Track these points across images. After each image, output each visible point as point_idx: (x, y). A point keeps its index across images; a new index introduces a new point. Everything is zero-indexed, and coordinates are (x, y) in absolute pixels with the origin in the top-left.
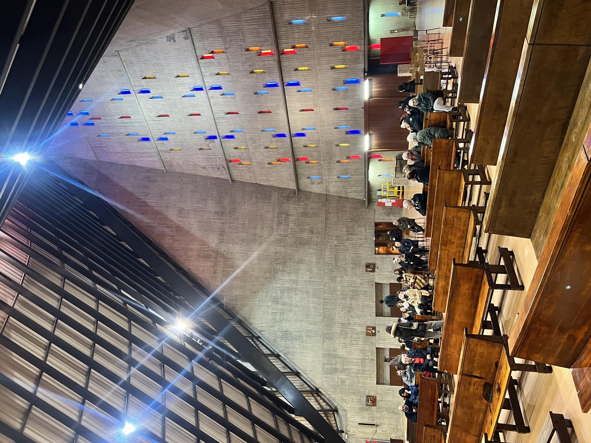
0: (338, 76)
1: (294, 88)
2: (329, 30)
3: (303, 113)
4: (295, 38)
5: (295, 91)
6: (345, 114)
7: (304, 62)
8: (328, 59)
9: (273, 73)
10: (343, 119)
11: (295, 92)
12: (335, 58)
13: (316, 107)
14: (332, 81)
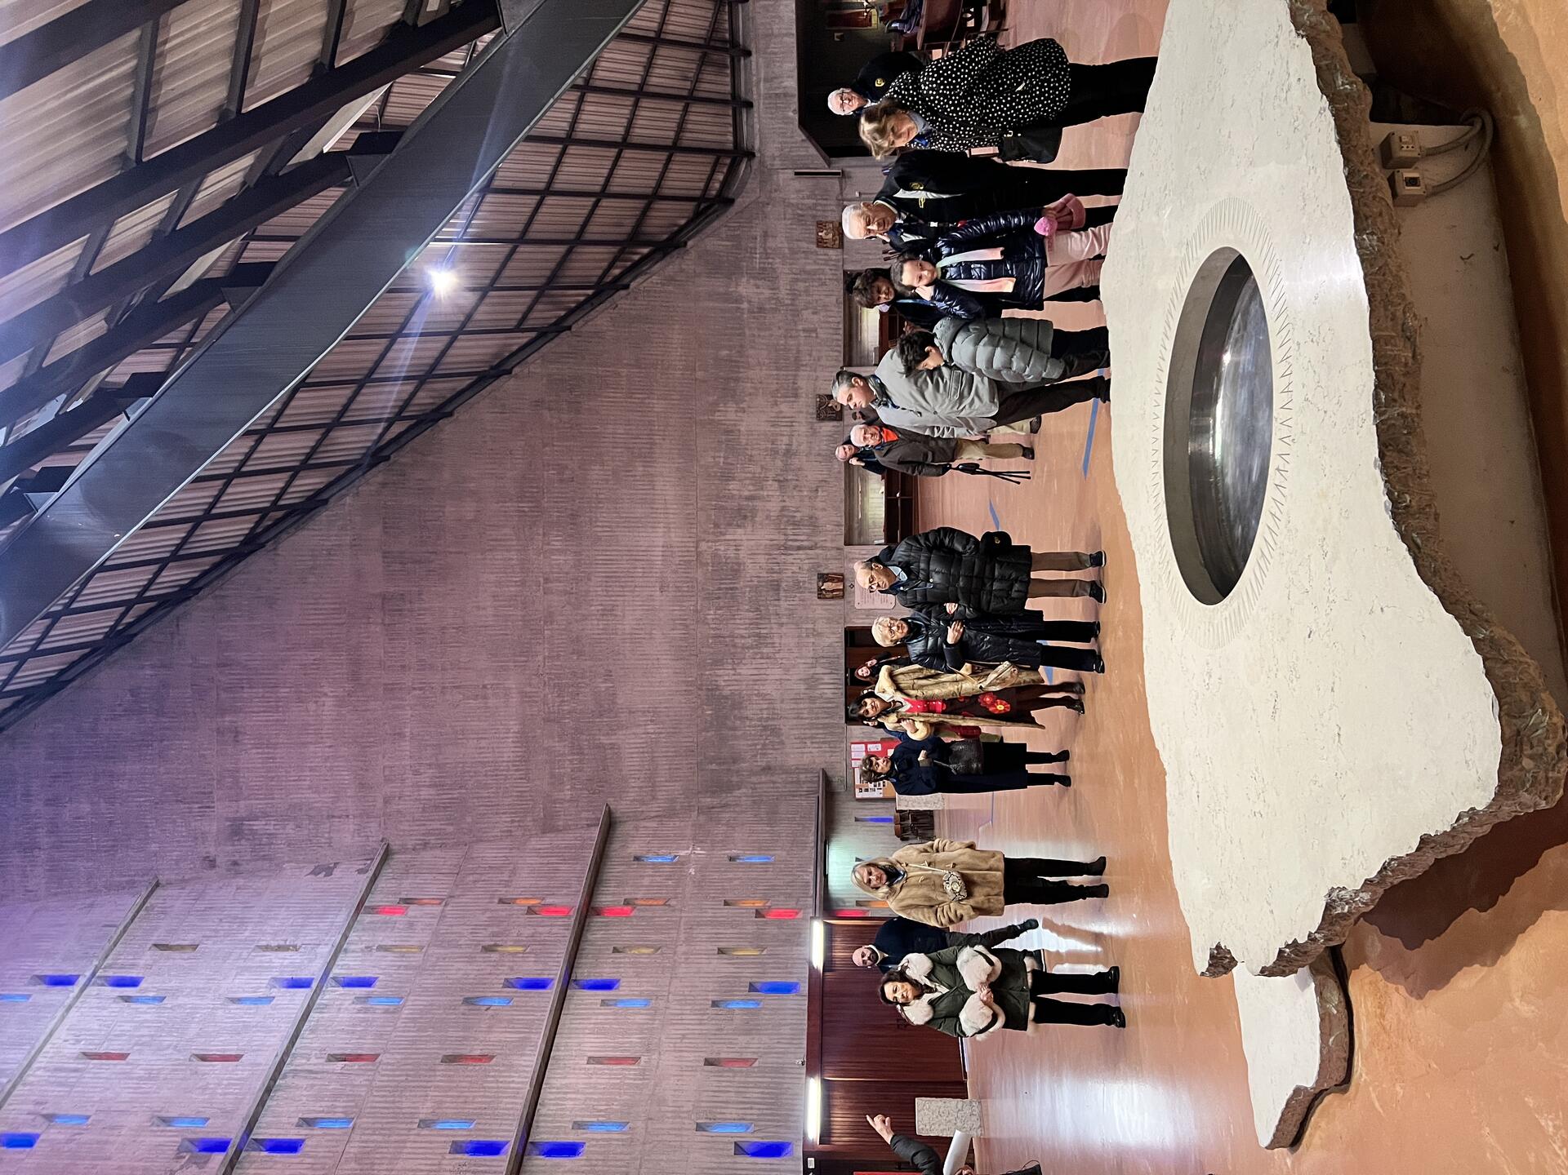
0: (735, 970)
1: (596, 995)
2: (731, 875)
3: (601, 1069)
4: (642, 886)
5: (597, 1004)
6: (743, 1079)
7: (648, 934)
8: (714, 931)
9: (551, 953)
10: (732, 1097)
11: (594, 1007)
12: (736, 931)
13: (648, 1051)
14: (715, 982)
